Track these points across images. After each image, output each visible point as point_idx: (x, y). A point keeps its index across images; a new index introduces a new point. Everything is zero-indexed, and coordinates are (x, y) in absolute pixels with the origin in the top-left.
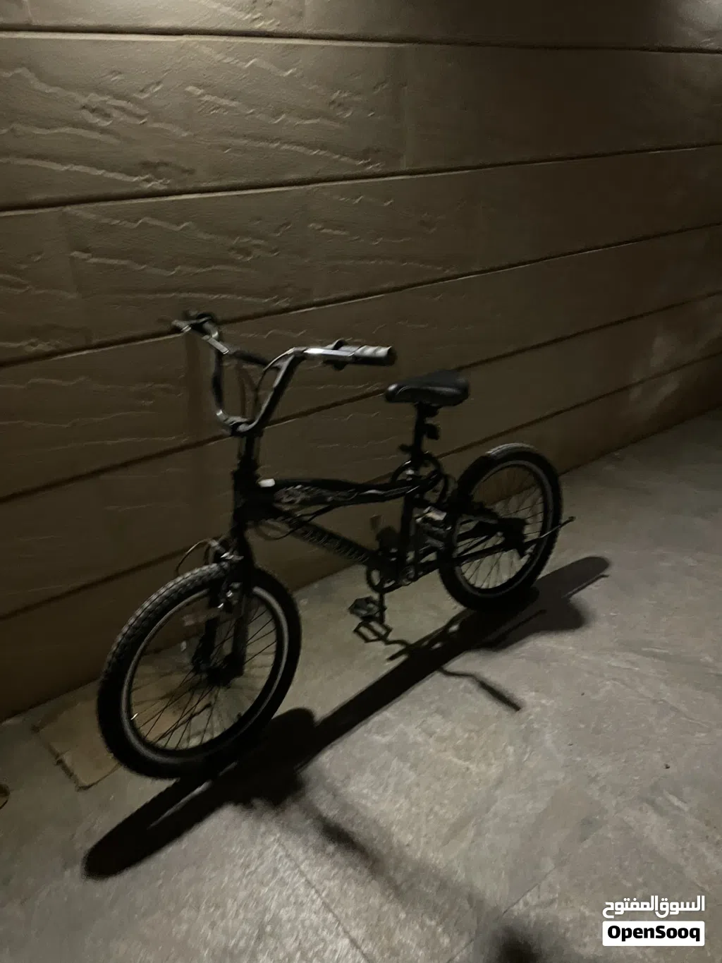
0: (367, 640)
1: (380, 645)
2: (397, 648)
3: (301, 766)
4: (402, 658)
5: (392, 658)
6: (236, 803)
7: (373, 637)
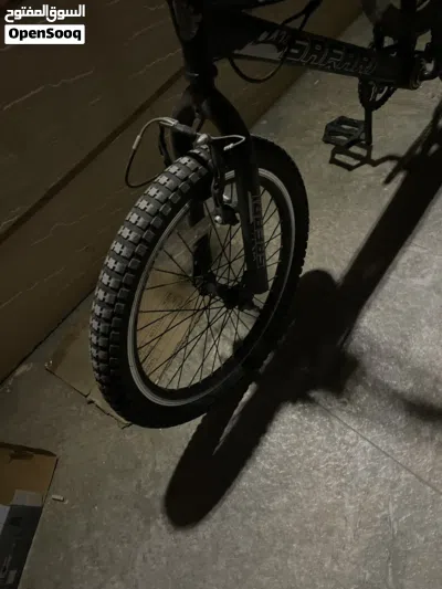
0: (350, 168)
1: (367, 169)
2: (389, 166)
3: (346, 338)
4: (401, 176)
5: (388, 180)
6: (294, 402)
7: (355, 163)
